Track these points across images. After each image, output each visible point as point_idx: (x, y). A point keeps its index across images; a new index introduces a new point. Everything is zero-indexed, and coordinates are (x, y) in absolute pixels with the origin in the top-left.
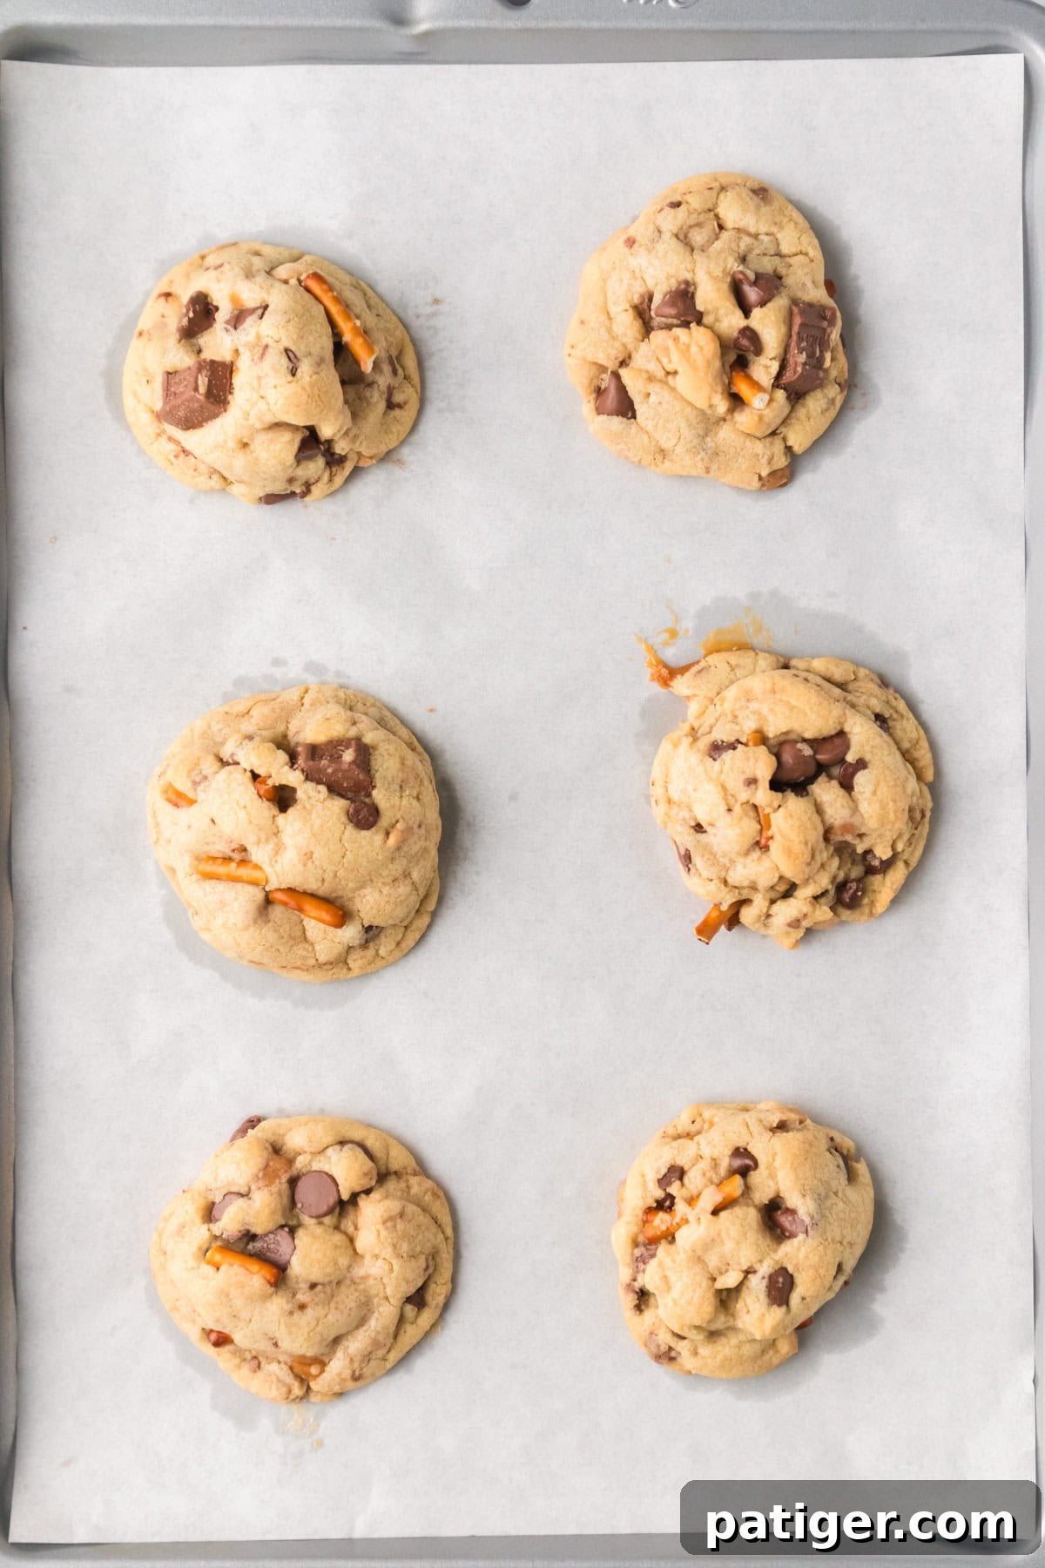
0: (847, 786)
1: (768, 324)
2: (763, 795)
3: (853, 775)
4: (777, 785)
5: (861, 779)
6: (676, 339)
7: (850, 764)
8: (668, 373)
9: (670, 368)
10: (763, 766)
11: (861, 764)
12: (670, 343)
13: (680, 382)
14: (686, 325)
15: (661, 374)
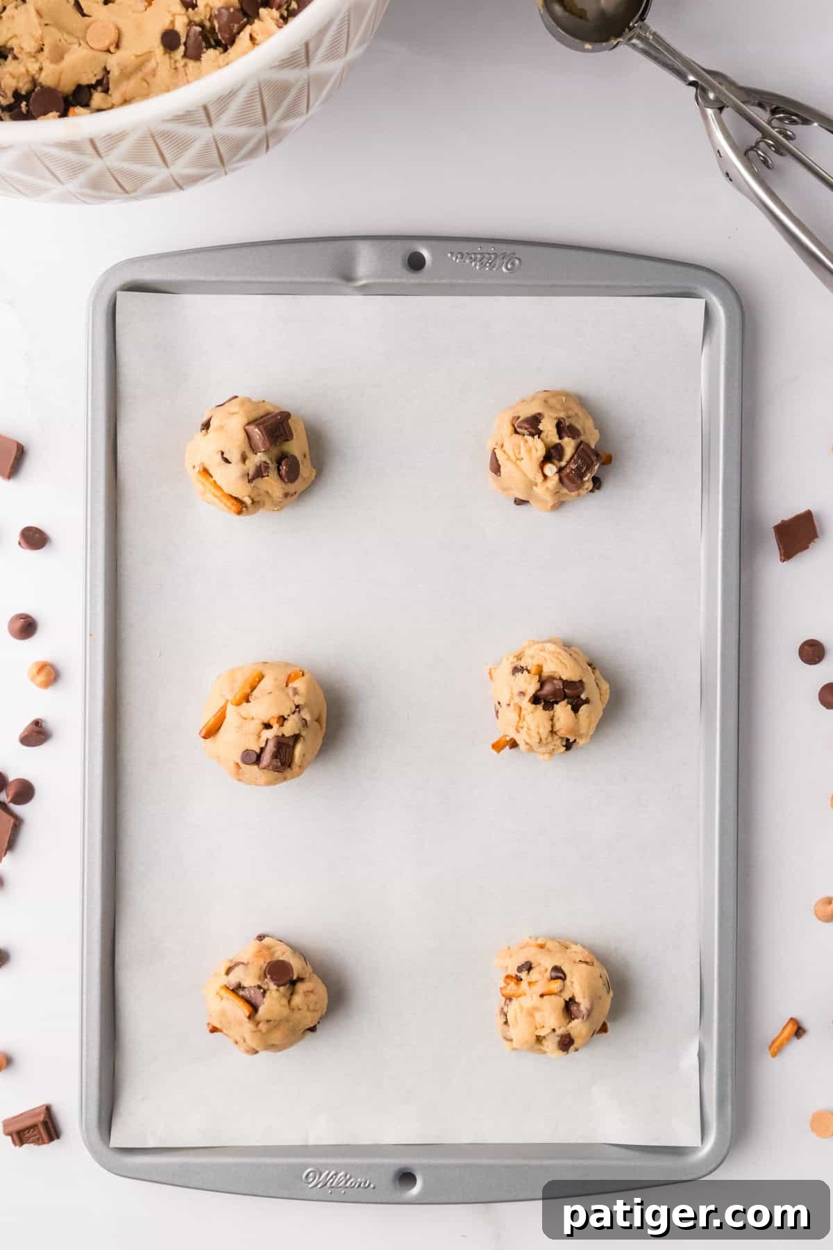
0: (576, 709)
1: (569, 445)
2: (525, 703)
3: (581, 705)
4: (535, 700)
5: (584, 708)
6: (526, 441)
7: (582, 699)
8: (518, 459)
9: (520, 457)
10: (532, 687)
11: (587, 701)
12: (522, 443)
13: (522, 464)
14: (532, 435)
15: (513, 458)
